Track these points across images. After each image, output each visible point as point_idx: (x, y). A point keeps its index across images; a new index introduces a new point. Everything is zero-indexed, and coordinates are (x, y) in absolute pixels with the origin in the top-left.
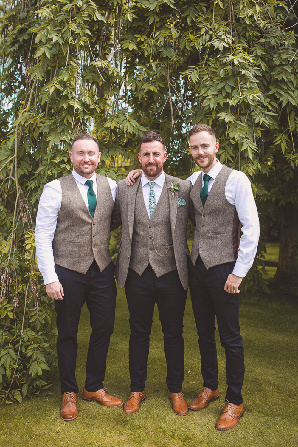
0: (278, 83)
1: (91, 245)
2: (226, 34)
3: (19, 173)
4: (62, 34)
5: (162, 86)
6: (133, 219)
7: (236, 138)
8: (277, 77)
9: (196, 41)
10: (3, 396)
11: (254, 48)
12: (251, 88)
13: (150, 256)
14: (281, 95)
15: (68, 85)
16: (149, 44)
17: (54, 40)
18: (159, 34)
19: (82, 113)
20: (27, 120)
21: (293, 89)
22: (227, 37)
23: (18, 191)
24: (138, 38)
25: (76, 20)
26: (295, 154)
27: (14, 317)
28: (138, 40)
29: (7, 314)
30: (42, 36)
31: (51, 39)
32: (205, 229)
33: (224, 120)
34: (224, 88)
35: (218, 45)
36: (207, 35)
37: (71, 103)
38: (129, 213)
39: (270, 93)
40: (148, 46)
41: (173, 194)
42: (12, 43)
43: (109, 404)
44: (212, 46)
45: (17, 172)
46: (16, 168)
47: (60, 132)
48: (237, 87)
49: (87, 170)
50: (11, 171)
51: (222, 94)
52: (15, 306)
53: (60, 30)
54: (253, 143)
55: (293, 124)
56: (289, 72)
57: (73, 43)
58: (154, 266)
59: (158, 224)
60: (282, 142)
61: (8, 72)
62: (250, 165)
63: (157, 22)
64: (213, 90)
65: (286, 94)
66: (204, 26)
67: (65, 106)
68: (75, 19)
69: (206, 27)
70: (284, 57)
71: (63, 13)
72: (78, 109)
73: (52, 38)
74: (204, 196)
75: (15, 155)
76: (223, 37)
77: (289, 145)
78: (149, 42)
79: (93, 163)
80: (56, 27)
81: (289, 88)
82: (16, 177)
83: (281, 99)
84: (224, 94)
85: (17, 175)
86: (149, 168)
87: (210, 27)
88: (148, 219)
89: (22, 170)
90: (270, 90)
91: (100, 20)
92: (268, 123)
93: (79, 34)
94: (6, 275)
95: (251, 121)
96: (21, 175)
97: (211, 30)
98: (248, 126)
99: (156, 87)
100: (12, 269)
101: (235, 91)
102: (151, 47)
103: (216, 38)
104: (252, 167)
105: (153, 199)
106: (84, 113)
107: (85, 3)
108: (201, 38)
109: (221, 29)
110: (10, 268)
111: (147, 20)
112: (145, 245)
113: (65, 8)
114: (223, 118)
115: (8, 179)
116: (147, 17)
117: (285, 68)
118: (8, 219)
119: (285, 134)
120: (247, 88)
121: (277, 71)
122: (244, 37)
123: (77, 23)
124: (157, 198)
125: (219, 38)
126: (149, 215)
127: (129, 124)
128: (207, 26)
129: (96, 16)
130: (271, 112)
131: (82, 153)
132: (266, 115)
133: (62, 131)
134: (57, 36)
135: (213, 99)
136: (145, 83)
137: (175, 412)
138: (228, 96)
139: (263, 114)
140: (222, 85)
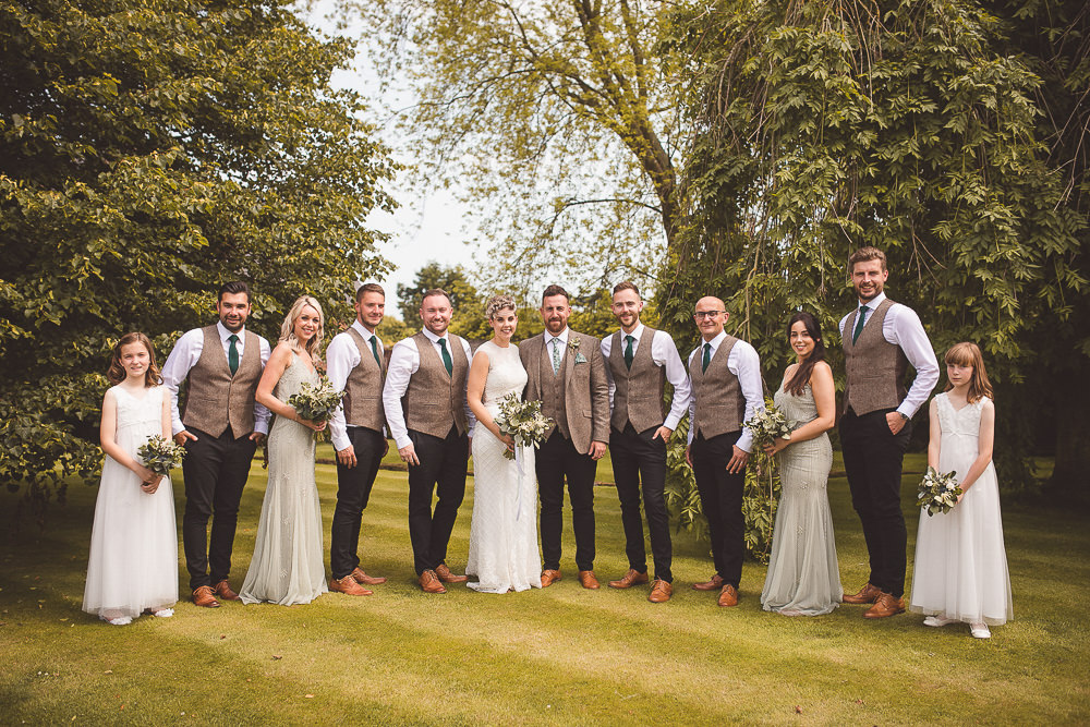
0: (1041, 230)
1: (451, 408)
7: (994, 295)
9: (945, 193)
12: (1009, 243)
14: (1044, 244)
16: (892, 196)
21: (1059, 234)
22: (980, 188)
24: (877, 189)
28: (879, 191)
32: (633, 393)
33: (980, 278)
34: (979, 243)
35: (970, 198)
36: (958, 186)
39: (1031, 241)
41: (572, 350)
44: (964, 200)
48: (994, 242)
49: (439, 328)
54: (1014, 300)
55: (1062, 272)
60: (1048, 294)
62: (1010, 323)
64: (968, 245)
65: (1051, 241)
66: (954, 176)
69: (957, 176)
70: (1048, 200)
74: (629, 358)
75: (747, 319)
76: (977, 189)
77: (1057, 298)
78: (892, 194)
81: (1055, 234)
83: (1045, 248)
84: (980, 250)
86: (552, 323)
87: (961, 177)
90: (1031, 239)
92: (1030, 277)
95: (1010, 277)
97: (962, 180)
98: (1007, 282)
99: (899, 241)
101: (991, 247)
102: (894, 199)
103: (968, 191)
104: (1012, 324)
105: (557, 356)
109: (974, 179)
111: (889, 171)
117: (1049, 212)
119: (1052, 284)
120: (1005, 243)
121: (1040, 216)
122: (1000, 183)
124: (562, 355)
125: (971, 191)
126: (555, 373)
130: (1033, 264)
131: (433, 310)
132: (1027, 268)
135: (968, 256)
138: (985, 252)
139: (1024, 267)
140: (977, 240)
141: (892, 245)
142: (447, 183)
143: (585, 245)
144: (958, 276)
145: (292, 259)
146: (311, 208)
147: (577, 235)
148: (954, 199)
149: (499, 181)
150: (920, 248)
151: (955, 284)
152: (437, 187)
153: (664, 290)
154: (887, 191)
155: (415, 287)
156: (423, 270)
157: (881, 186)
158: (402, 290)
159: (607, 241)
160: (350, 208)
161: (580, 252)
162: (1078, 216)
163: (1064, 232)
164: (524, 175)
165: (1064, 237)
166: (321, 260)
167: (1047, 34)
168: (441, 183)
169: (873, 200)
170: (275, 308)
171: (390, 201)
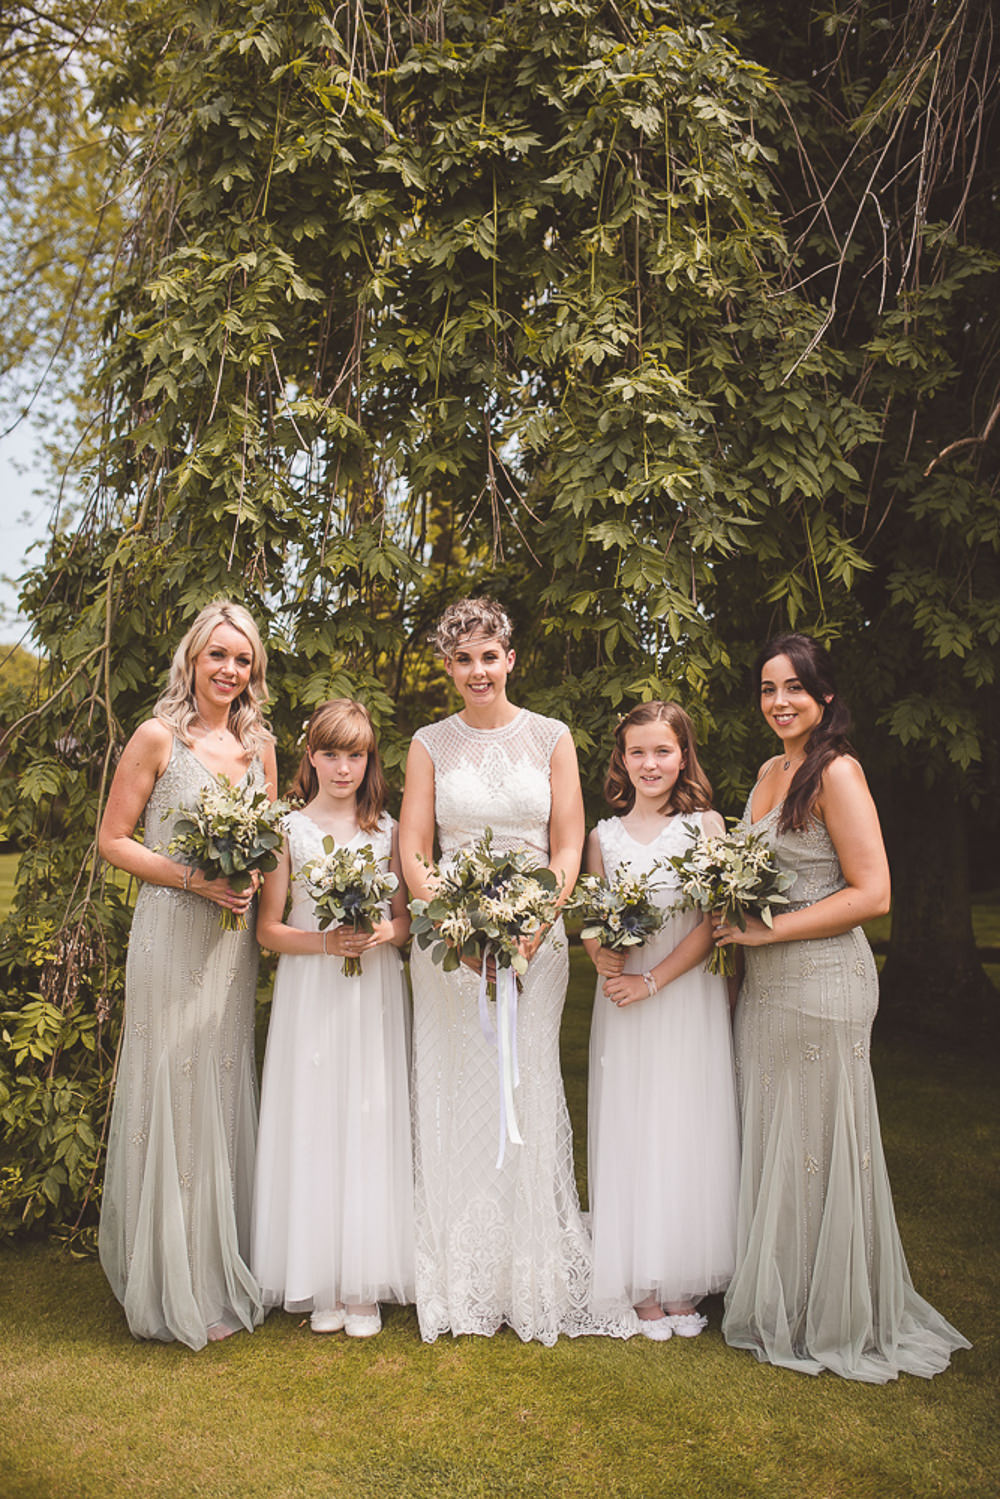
0: (772, 439)
2: (619, 319)
3: (115, 687)
4: (207, 340)
5: (473, 457)
7: (635, 587)
8: (768, 423)
9: (543, 341)
10: (64, 1239)
11: (708, 349)
12: (677, 458)
14: (778, 471)
15: (226, 463)
16: (432, 352)
17: (186, 356)
18: (455, 326)
19: (264, 533)
20: (133, 553)
21: (814, 452)
22: (619, 328)
23: (111, 733)
24: (406, 337)
25: (240, 302)
26: (825, 626)
27: (96, 1047)
28: (408, 342)
29: (80, 1039)
30: (159, 346)
31: (180, 355)
33: (600, 544)
34: (608, 459)
35: (591, 350)
36: (573, 325)
37: (231, 508)
39: (751, 465)
40: (431, 358)
42: (126, 356)
45: (111, 686)
46: (107, 676)
47: (210, 583)
48: (640, 456)
50: (97, 683)
51: (604, 475)
52: (101, 1021)
53: (202, 330)
54: (689, 602)
56: (797, 408)
57: (235, 359)
60: (790, 593)
61: (118, 433)
62: (692, 657)
63: (453, 296)
64: (586, 466)
65: (792, 467)
66: (567, 300)
67: (217, 516)
68: (239, 299)
69: (573, 302)
71: (211, 287)
72: (248, 523)
73: (182, 351)
75: (106, 643)
76: (610, 328)
77: (810, 603)
78: (434, 347)
80: (194, 321)
81: (804, 452)
82: (107, 698)
83: (778, 482)
84: (609, 476)
85: (110, 690)
87: (581, 303)
89: (123, 678)
90: (752, 457)
91: (304, 298)
92: (729, 547)
93: (248, 336)
94: (79, 942)
95: (682, 543)
96: (121, 692)
97: (583, 309)
98: (677, 556)
99: (456, 463)
100: (95, 926)
101: (634, 467)
102: (436, 358)
103: (591, 333)
104: (697, 662)
106: (267, 531)
107: (267, 258)
108: (556, 334)
109: (605, 306)
110: (91, 926)
111: (428, 291)
113: (212, 276)
114: (599, 539)
115: (90, 702)
116: (427, 284)
117: (790, 400)
118: (89, 805)
119: (798, 571)
120: (666, 459)
121: (771, 407)
122: (675, 322)
123: (244, 310)
125: (597, 334)
127: (382, 560)
128: (575, 300)
129: (292, 291)
130: (744, 516)
132: (728, 524)
133: (214, 580)
134: (195, 345)
135: (582, 491)
136: (431, 450)
138: (620, 482)
139: (721, 522)
140: (605, 452)
141: (437, 472)
148: (558, 355)
154: (425, 342)
157: (416, 330)
162: (859, 415)
163: (826, 449)
165: (825, 461)
167: (822, 23)
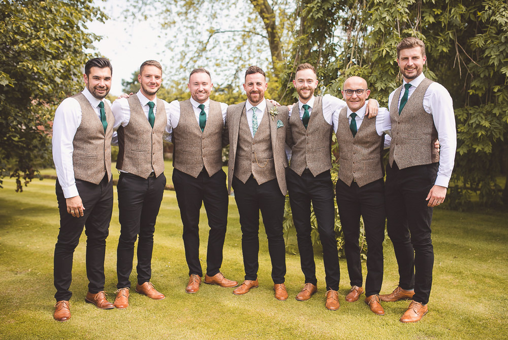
1: (202, 155)
6: (237, 138)
13: (253, 167)
28: (436, 13)
34: (504, 50)
35: (500, 20)
36: (490, 11)
38: (234, 133)
41: (273, 117)
43: (227, 285)
44: (495, 20)
49: (202, 98)
58: (256, 176)
59: (260, 142)
64: (495, 51)
66: (487, 4)
78: (445, 16)
79: (206, 92)
86: (253, 95)
87: (492, 4)
88: (252, 138)
102: (446, 19)
105: (255, 121)
108: (485, 13)
112: (248, 159)
124: (259, 121)
126: (252, 134)
131: (197, 84)
135: (496, 59)
137: (276, 297)
141: (442, 51)
142: (146, 18)
143: (225, 55)
144: (487, 71)
145: (25, 47)
146: (40, 11)
147: (221, 50)
148: (488, 20)
149: (177, 19)
150: (460, 52)
151: (485, 76)
152: (140, 20)
153: (286, 77)
154: (442, 14)
155: (131, 81)
156: (135, 72)
157: (437, 9)
158: (124, 82)
159: (238, 54)
160: (72, 14)
161: (222, 60)
164: (191, 16)
166: (47, 47)
168: (143, 18)
169: (432, 20)
170: (7, 82)
171: (103, 15)
